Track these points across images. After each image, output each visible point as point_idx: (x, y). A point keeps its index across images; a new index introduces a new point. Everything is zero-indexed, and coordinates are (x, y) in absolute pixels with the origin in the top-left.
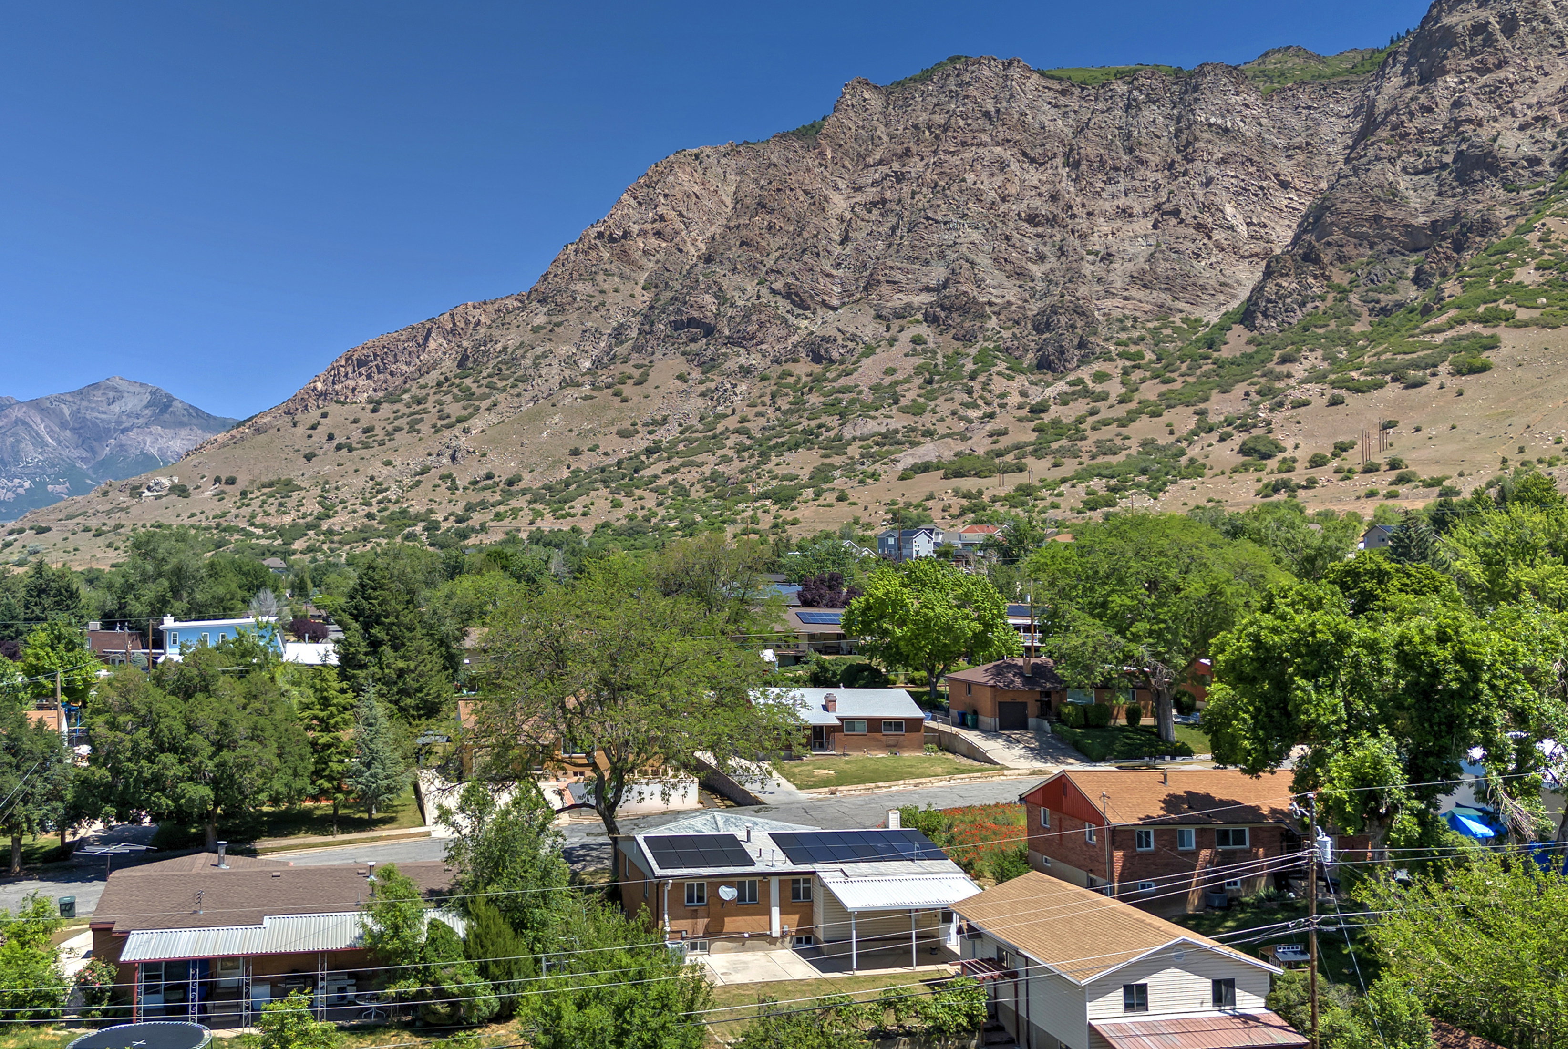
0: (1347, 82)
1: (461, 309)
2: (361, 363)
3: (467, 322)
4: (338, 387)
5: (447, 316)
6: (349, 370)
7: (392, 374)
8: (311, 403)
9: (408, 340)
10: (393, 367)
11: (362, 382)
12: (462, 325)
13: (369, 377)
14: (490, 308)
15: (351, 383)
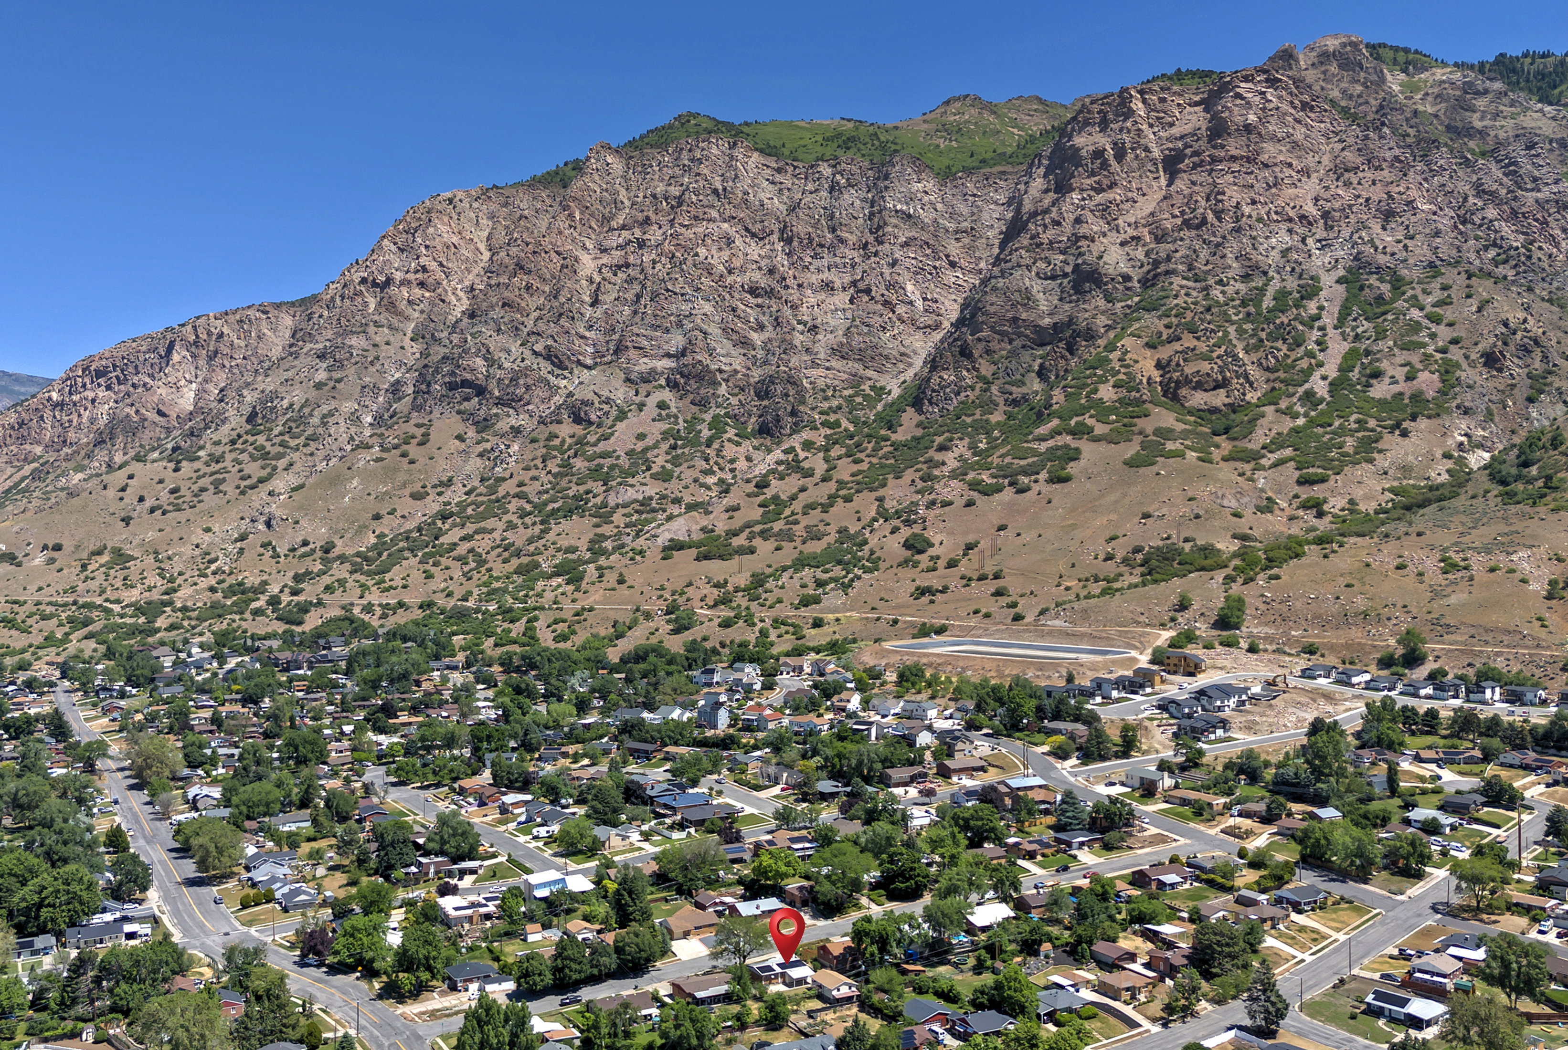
0: (1003, 173)
1: (202, 320)
2: (100, 374)
3: (210, 334)
4: (75, 398)
5: (189, 328)
6: (87, 380)
7: (134, 386)
8: (48, 414)
9: (149, 351)
10: (135, 379)
11: (101, 393)
12: (205, 337)
13: (109, 388)
14: (232, 318)
15: (90, 395)
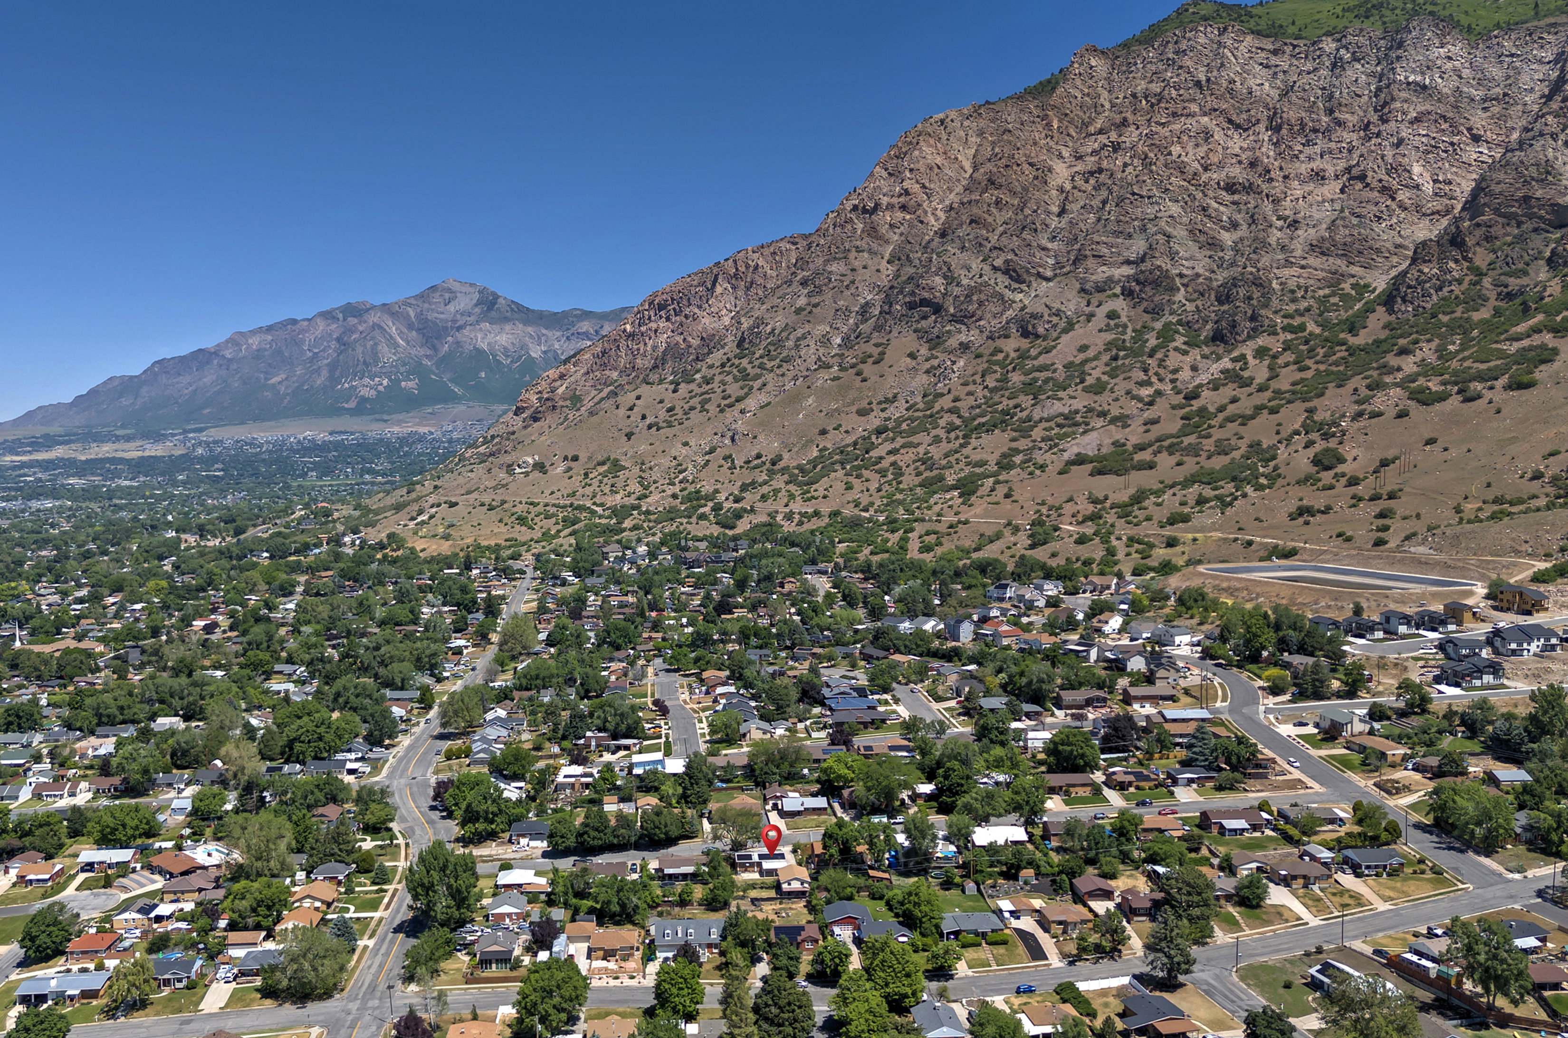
1: (742, 254)
2: (662, 307)
3: (747, 266)
4: (643, 329)
5: (730, 262)
6: (652, 313)
7: (686, 317)
8: (623, 343)
9: (699, 285)
10: (687, 311)
11: (662, 324)
12: (743, 269)
13: (668, 319)
14: (766, 251)
15: (653, 325)
